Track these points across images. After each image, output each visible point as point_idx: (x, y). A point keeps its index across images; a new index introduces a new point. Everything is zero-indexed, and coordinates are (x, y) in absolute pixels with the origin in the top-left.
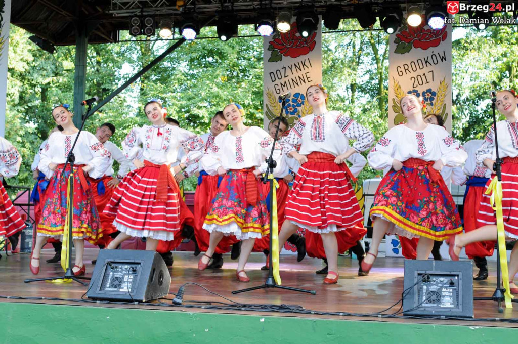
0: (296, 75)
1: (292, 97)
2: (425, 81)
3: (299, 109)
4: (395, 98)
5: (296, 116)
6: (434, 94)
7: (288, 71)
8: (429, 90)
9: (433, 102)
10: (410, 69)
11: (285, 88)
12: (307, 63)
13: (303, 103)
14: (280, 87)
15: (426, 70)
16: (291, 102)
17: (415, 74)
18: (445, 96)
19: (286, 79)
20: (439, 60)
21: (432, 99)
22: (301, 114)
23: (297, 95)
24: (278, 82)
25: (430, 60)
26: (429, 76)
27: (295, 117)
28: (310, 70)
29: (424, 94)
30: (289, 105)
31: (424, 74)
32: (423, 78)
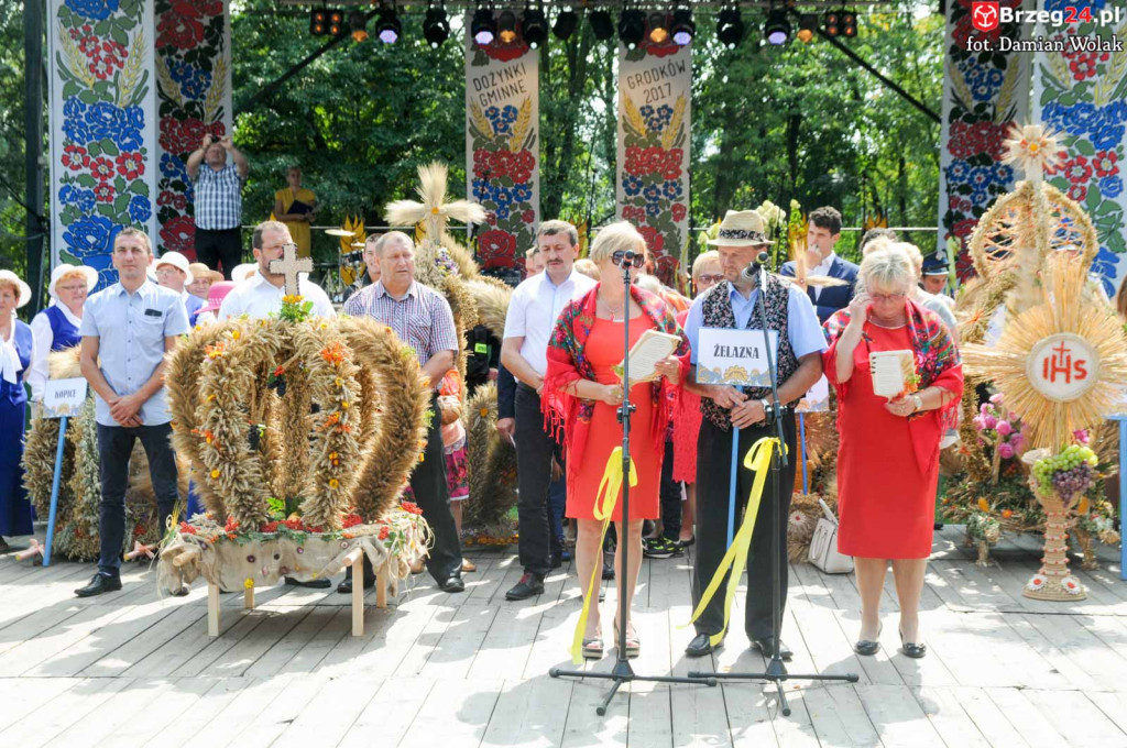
0: (506, 83)
1: (502, 111)
2: (660, 96)
3: (511, 125)
4: (626, 115)
5: (507, 134)
6: (671, 111)
7: (497, 78)
8: (665, 107)
9: (670, 120)
10: (643, 80)
11: (493, 99)
12: (520, 69)
13: (515, 118)
14: (487, 97)
15: (662, 82)
16: (500, 117)
17: (649, 87)
18: (683, 114)
19: (495, 88)
20: (677, 71)
21: (668, 117)
22: (513, 132)
23: (508, 108)
24: (484, 91)
25: (666, 70)
26: (665, 89)
27: (504, 136)
28: (524, 77)
29: (659, 110)
30: (499, 121)
31: (660, 87)
32: (659, 91)
